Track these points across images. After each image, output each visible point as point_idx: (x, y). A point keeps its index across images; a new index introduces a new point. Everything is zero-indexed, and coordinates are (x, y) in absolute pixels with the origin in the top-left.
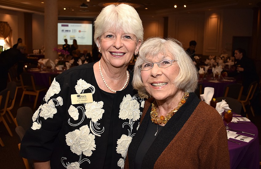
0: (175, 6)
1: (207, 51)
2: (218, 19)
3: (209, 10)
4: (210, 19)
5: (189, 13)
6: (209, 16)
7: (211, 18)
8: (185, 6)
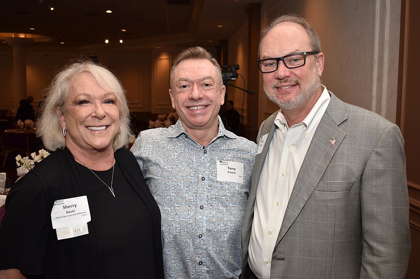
0: (107, 41)
1: (157, 107)
2: (170, 61)
3: (157, 48)
4: (158, 61)
5: (128, 51)
6: (157, 56)
7: (160, 59)
8: (121, 41)
